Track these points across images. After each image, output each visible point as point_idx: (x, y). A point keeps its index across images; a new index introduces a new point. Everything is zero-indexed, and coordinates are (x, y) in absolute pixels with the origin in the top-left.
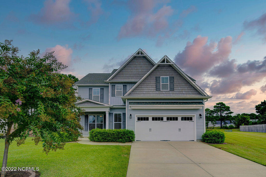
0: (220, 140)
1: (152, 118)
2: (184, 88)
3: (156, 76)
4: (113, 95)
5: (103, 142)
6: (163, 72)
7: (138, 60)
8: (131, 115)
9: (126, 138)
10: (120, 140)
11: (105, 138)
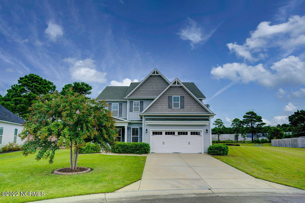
0: (222, 152)
1: (166, 132)
2: (193, 106)
3: (169, 95)
4: (131, 110)
5: (123, 153)
6: (175, 92)
7: (153, 79)
8: (147, 129)
9: (143, 150)
10: (138, 151)
11: (125, 150)
